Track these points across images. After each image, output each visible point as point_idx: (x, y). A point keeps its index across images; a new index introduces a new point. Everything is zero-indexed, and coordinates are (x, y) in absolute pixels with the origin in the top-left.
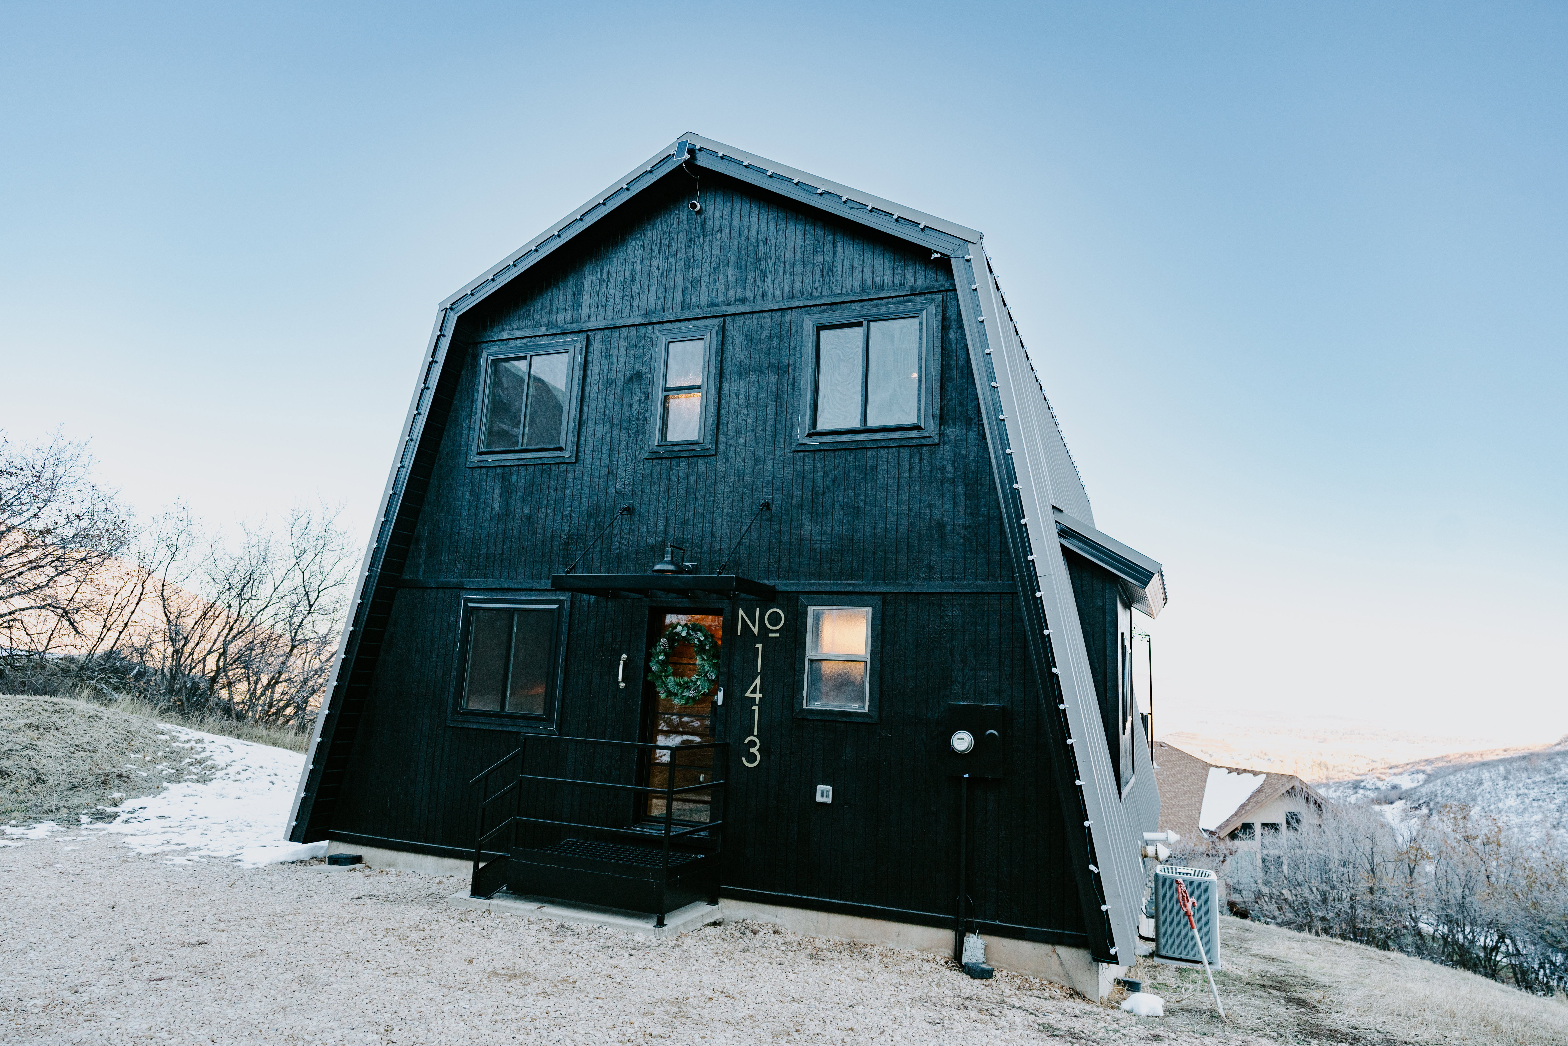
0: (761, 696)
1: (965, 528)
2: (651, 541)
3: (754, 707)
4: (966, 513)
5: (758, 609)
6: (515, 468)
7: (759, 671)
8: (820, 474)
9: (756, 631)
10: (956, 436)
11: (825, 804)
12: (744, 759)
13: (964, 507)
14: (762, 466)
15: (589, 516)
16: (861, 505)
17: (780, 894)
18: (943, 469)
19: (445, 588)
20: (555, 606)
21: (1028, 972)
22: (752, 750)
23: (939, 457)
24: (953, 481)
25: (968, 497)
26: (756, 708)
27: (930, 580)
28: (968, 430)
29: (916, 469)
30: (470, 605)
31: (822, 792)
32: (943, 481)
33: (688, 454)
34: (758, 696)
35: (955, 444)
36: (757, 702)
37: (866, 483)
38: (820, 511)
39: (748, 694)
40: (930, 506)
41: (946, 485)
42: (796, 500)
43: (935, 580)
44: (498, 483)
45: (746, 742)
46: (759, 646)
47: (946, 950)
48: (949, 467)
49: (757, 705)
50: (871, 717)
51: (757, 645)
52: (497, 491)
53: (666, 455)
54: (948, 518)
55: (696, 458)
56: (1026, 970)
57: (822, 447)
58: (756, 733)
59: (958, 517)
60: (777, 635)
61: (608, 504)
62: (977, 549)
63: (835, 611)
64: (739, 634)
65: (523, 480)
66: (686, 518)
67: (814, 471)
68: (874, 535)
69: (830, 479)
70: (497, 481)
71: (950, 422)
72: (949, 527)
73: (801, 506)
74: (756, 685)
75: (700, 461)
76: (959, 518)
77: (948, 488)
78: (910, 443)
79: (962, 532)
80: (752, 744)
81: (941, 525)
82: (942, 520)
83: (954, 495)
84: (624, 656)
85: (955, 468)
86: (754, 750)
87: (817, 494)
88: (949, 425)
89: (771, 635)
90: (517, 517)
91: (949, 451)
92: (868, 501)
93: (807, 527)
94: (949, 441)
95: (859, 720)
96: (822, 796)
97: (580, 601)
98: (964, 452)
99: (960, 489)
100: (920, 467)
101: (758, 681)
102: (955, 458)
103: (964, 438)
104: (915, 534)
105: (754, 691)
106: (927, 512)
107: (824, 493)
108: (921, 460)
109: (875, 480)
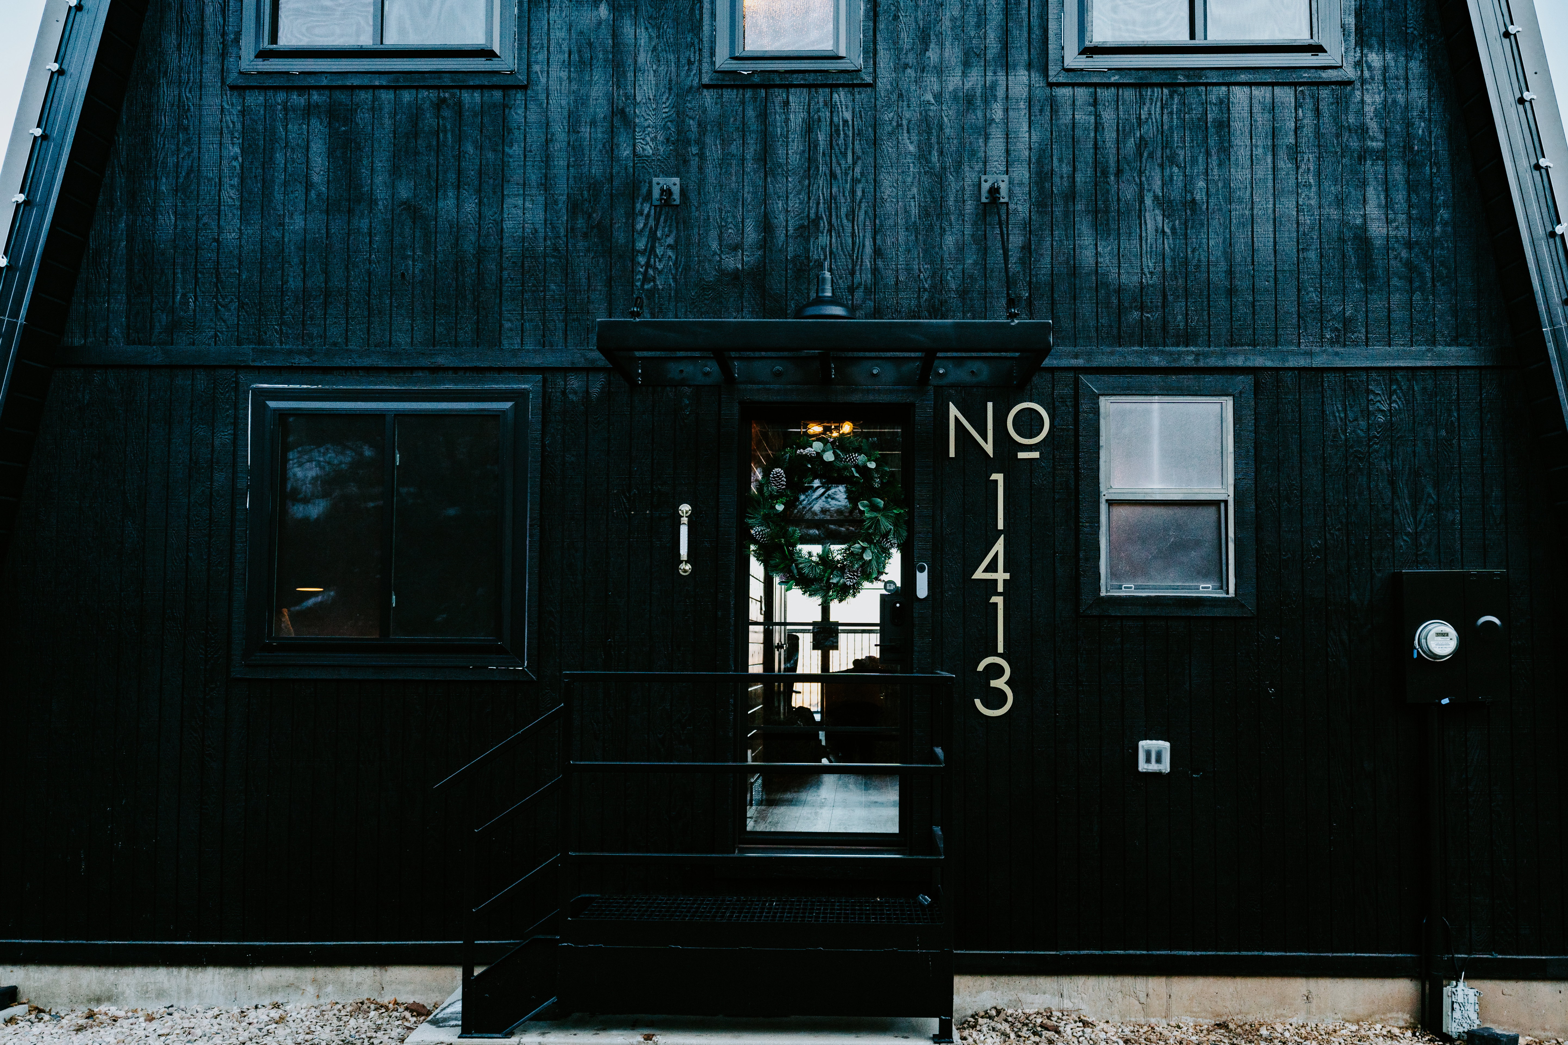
0: (1007, 576)
1: (1409, 245)
2: (732, 262)
3: (994, 599)
4: (1410, 217)
5: (990, 405)
6: (363, 95)
7: (1001, 526)
8: (1110, 135)
9: (989, 448)
10: (1385, 69)
11: (1158, 775)
12: (978, 702)
13: (1405, 206)
14: (980, 114)
15: (574, 207)
16: (1198, 197)
17: (1070, 952)
18: (1362, 131)
19: (193, 367)
20: (508, 405)
21: (1549, 1034)
22: (994, 683)
23: (1353, 107)
24: (1382, 155)
25: (1411, 187)
26: (999, 600)
27: (1345, 345)
28: (1408, 58)
29: (1308, 131)
30: (272, 404)
31: (1148, 754)
32: (1363, 155)
33: (811, 79)
34: (1001, 576)
35: (1385, 85)
36: (1000, 589)
37: (1208, 154)
38: (1114, 206)
39: (979, 574)
40: (1340, 202)
41: (1369, 162)
42: (1059, 185)
43: (1355, 343)
44: (318, 126)
45: (981, 668)
46: (998, 477)
47: (1400, 1015)
48: (1373, 126)
49: (999, 594)
50: (1243, 606)
51: (994, 477)
52: (318, 148)
53: (756, 79)
54: (1377, 229)
55: (827, 90)
56: (1544, 1030)
57: (1114, 79)
58: (1000, 649)
59: (1394, 225)
60: (1036, 455)
61: (616, 183)
62: (1434, 285)
63: (1156, 406)
64: (952, 454)
65: (387, 122)
66: (812, 216)
67: (1098, 126)
68: (1229, 257)
69: (1131, 143)
70: (314, 121)
71: (1374, 41)
72: (1378, 243)
73: (1071, 195)
74: (996, 555)
75: (835, 96)
76: (1397, 228)
77: (1373, 169)
78: (1293, 77)
79: (1404, 254)
80: (997, 671)
81: (1362, 239)
82: (1366, 230)
83: (1386, 182)
84: (685, 508)
85: (1386, 132)
86: (999, 683)
87: (1105, 174)
88: (1371, 48)
89: (1021, 455)
90: (381, 207)
91: (1373, 99)
92: (1213, 190)
93: (1086, 239)
94: (1372, 78)
95: (1218, 612)
96: (1148, 760)
97: (564, 393)
98: (1400, 98)
99: (1398, 171)
100: (1317, 127)
101: (999, 546)
102: (1385, 110)
103: (1401, 72)
104: (1312, 255)
105: (992, 567)
106: (1334, 213)
107: (1119, 172)
108: (1317, 112)
109: (1226, 149)
